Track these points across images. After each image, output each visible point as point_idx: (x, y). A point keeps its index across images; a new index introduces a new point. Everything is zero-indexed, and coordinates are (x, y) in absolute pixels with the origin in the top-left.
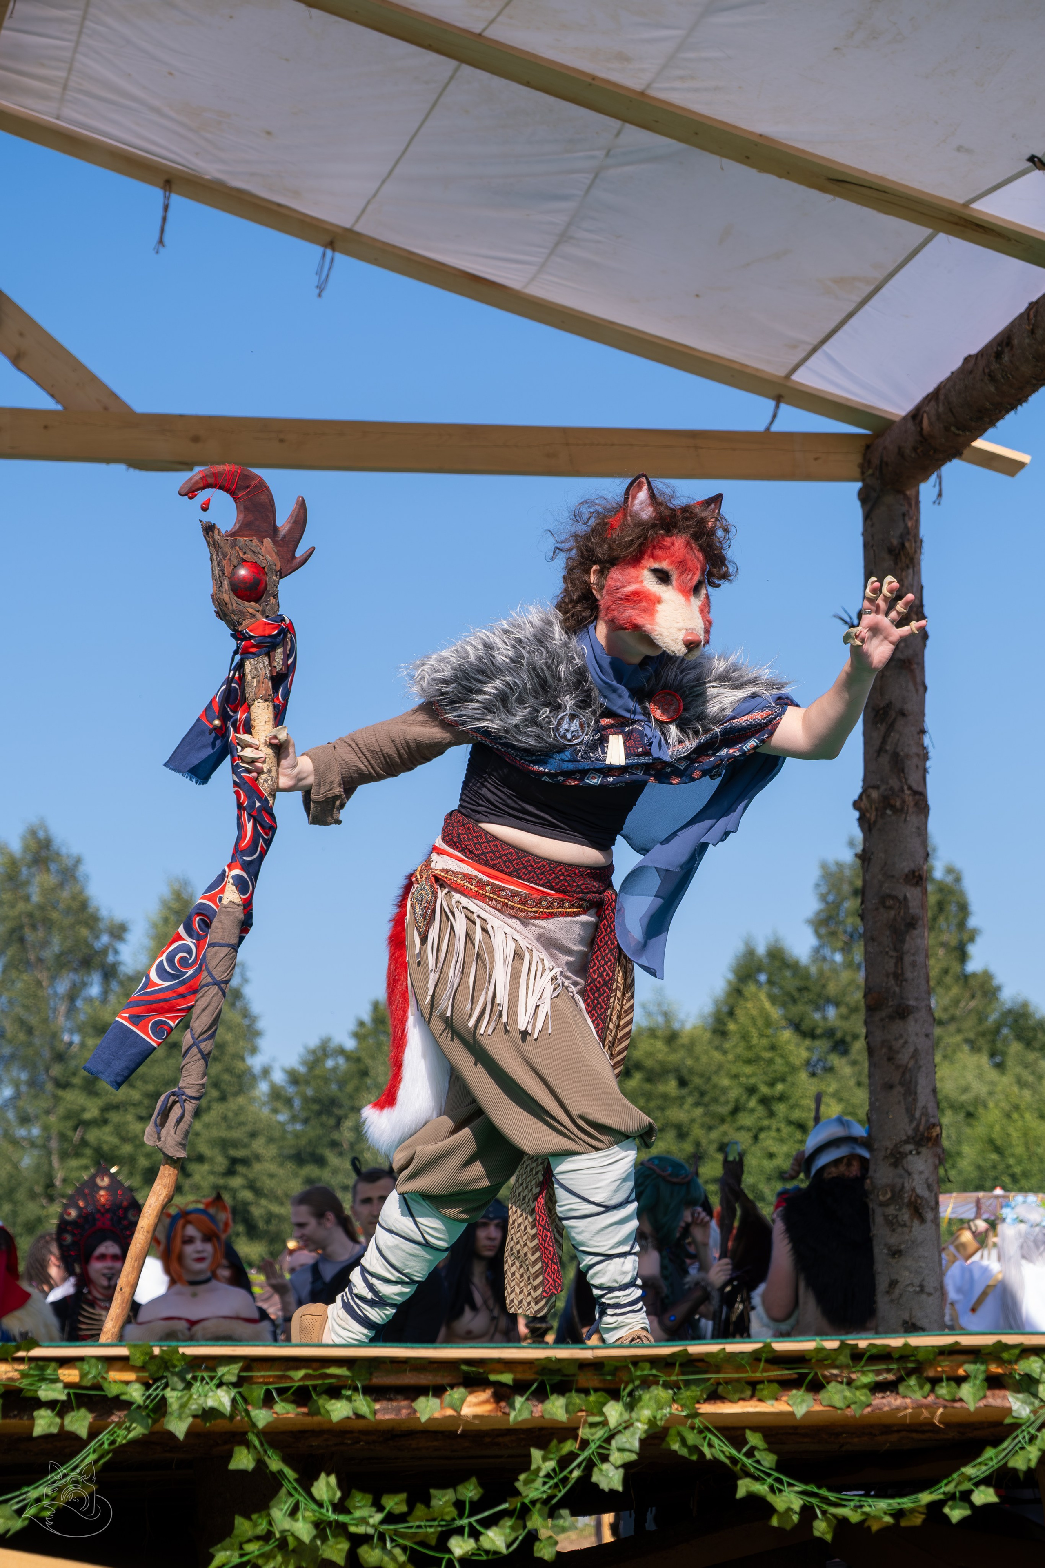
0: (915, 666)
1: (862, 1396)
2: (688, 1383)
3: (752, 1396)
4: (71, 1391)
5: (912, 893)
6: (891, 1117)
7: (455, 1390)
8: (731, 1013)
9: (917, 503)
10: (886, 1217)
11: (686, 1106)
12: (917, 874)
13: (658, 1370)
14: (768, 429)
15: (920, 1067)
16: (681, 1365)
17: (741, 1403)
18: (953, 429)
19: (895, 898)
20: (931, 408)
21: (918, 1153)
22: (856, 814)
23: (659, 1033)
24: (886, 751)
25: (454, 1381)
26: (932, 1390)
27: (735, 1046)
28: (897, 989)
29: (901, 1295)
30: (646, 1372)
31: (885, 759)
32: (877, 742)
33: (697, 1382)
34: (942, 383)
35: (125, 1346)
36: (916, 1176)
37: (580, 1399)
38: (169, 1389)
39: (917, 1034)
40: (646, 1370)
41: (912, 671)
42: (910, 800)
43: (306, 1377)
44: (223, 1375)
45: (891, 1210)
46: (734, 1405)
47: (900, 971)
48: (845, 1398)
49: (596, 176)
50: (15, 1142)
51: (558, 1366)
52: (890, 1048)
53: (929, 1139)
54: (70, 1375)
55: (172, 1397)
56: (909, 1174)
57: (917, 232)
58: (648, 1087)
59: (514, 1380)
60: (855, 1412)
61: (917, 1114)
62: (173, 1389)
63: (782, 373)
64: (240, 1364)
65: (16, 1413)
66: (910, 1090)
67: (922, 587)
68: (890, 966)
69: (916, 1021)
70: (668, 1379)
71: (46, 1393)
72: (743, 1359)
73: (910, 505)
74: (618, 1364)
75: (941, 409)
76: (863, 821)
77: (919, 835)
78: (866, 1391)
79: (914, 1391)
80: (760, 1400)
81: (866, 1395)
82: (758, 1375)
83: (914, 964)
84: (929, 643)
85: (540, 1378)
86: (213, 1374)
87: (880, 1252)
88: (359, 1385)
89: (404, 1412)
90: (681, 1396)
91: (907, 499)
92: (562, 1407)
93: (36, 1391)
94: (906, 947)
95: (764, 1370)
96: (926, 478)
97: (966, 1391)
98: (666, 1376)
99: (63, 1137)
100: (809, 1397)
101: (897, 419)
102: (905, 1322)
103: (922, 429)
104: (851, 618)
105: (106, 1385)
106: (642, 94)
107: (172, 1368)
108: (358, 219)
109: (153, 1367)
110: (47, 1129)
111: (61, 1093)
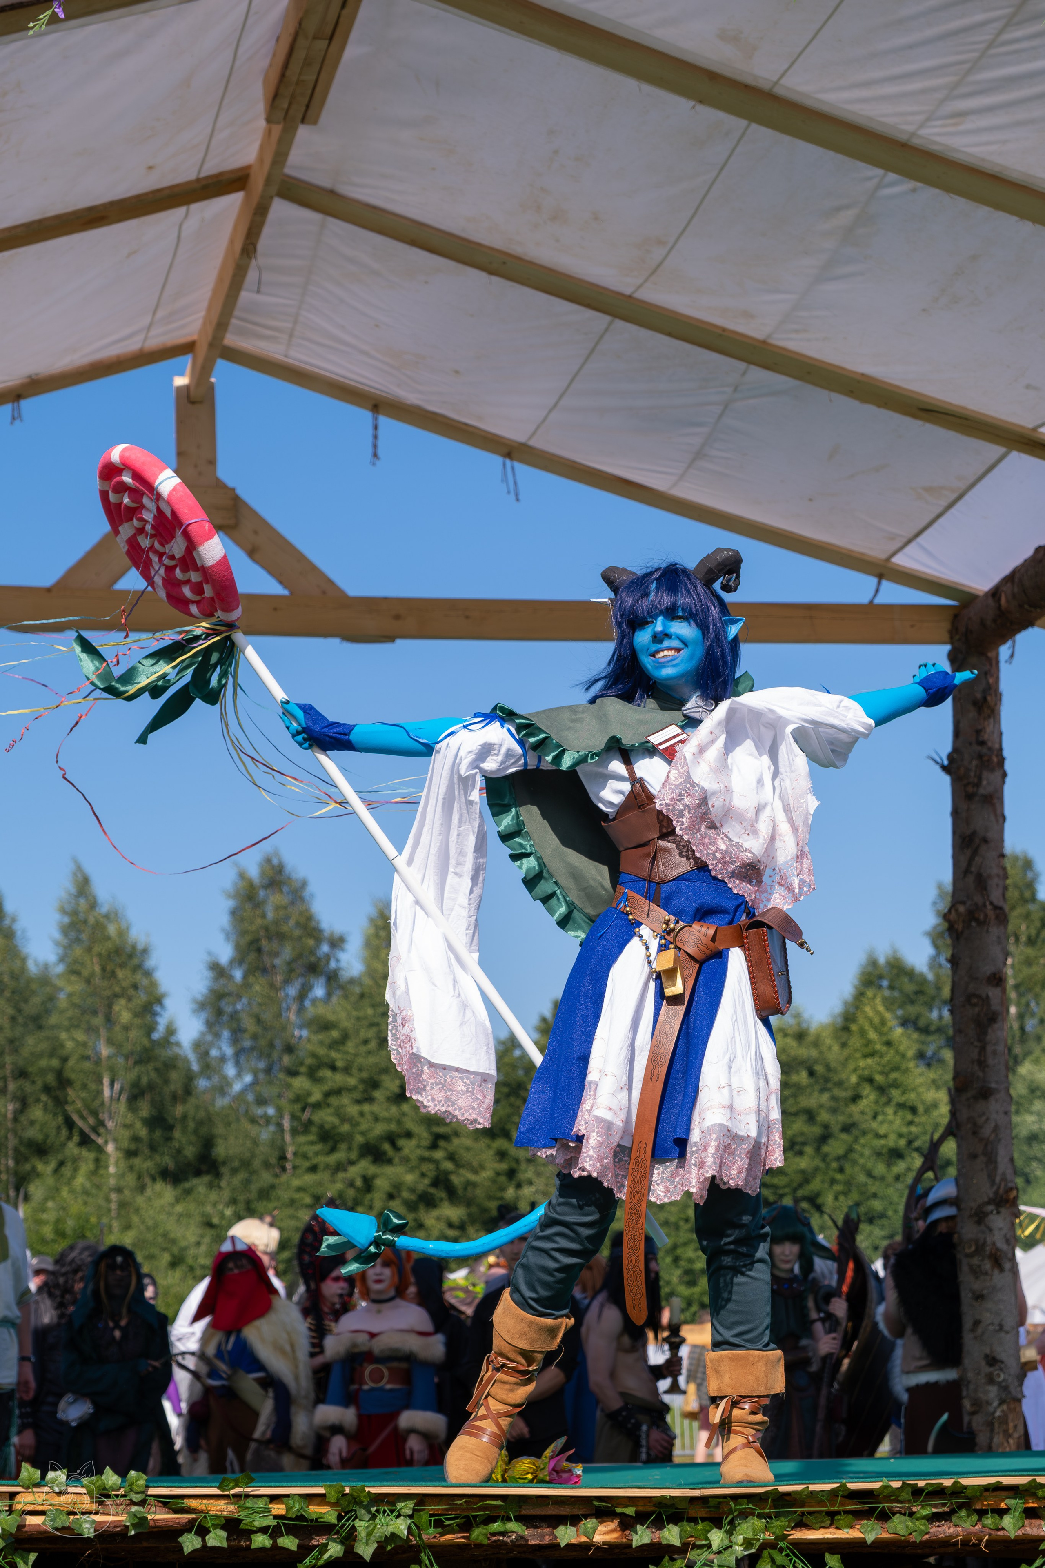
0: (995, 801)
1: (921, 1525)
2: (778, 1515)
3: (831, 1524)
4: (280, 1521)
5: (993, 993)
6: (975, 1182)
7: (588, 1519)
9: (998, 662)
10: (971, 1267)
11: (815, 1093)
12: (997, 976)
13: (753, 1506)
14: (871, 602)
15: (1000, 1140)
16: (773, 1500)
17: (822, 1530)
18: (1026, 606)
19: (979, 997)
20: (1008, 588)
21: (998, 1213)
22: (946, 925)
24: (971, 872)
25: (588, 1513)
26: (979, 1520)
28: (981, 1074)
29: (983, 1333)
30: (743, 1507)
31: (970, 879)
32: (963, 864)
33: (785, 1514)
34: (1017, 567)
36: (996, 1232)
37: (690, 1527)
38: (358, 1520)
39: (997, 1112)
40: (745, 1505)
41: (993, 805)
42: (991, 913)
44: (401, 1509)
45: (975, 1261)
46: (817, 1532)
47: (982, 1059)
48: (907, 1527)
49: (726, 407)
51: (674, 1502)
52: (975, 1124)
53: (1007, 1201)
54: (279, 1508)
55: (360, 1527)
56: (990, 1230)
57: (995, 450)
59: (636, 1512)
60: (915, 1538)
61: (998, 1179)
62: (361, 1520)
63: (883, 556)
64: (415, 1500)
66: (991, 1160)
67: (1001, 734)
68: (975, 1054)
69: (997, 1101)
70: (762, 1511)
71: (259, 1522)
72: (823, 1496)
73: (991, 665)
74: (723, 1500)
75: (1016, 590)
76: (951, 928)
77: (999, 943)
78: (924, 1521)
79: (964, 1521)
80: (837, 1528)
81: (924, 1524)
82: (836, 1508)
83: (995, 1053)
84: (1008, 780)
85: (658, 1511)
86: (393, 1509)
87: (966, 1297)
88: (512, 1514)
89: (548, 1538)
90: (773, 1525)
91: (989, 660)
92: (676, 1533)
93: (252, 1522)
94: (988, 1038)
95: (842, 1504)
96: (1004, 642)
97: (1007, 1521)
98: (760, 1509)
99: (293, 1117)
100: (878, 1526)
101: (981, 594)
102: (986, 1356)
103: (1000, 605)
104: (941, 759)
105: (308, 1517)
106: (764, 342)
107: (360, 1504)
108: (530, 438)
109: (344, 1503)
110: (279, 1110)
111: (291, 1079)
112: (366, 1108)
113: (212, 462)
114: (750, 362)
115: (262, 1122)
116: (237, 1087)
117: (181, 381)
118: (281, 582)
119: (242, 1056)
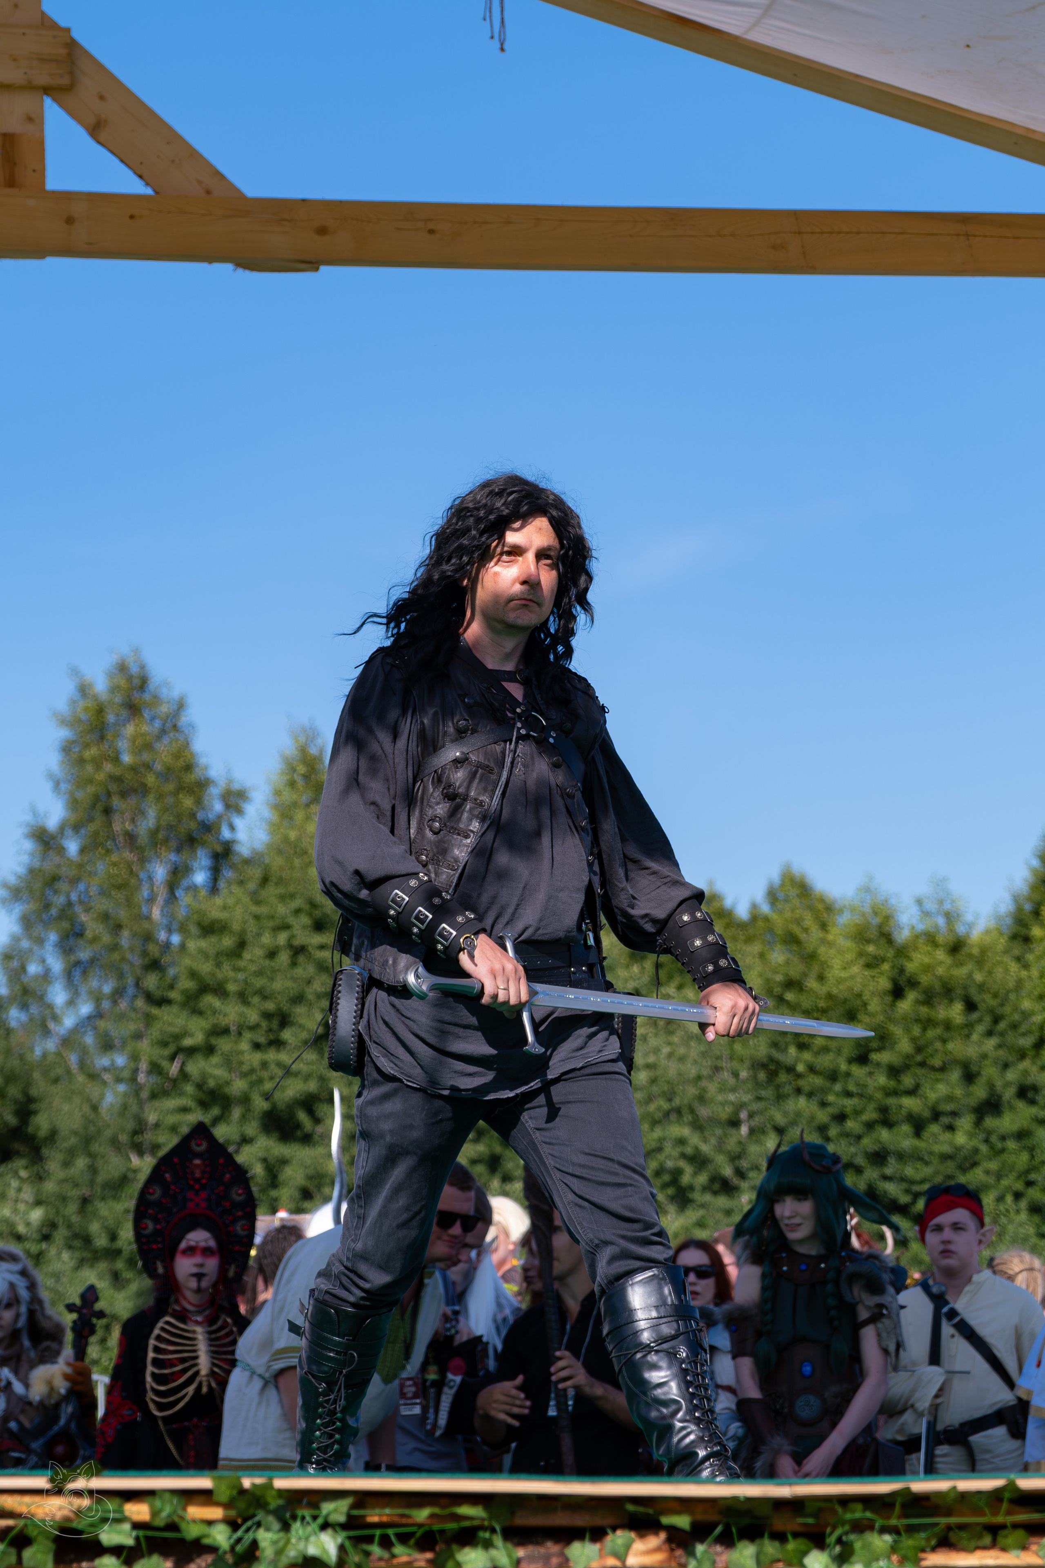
8: (1036, 914)
11: (975, 1037)
23: (940, 939)
50: (93, 1076)
58: (924, 1010)
99: (155, 1068)
110: (135, 1058)
111: (155, 1011)
112: (272, 1055)
115: (107, 1077)
116: (69, 1022)
118: (139, 175)
119: (77, 973)
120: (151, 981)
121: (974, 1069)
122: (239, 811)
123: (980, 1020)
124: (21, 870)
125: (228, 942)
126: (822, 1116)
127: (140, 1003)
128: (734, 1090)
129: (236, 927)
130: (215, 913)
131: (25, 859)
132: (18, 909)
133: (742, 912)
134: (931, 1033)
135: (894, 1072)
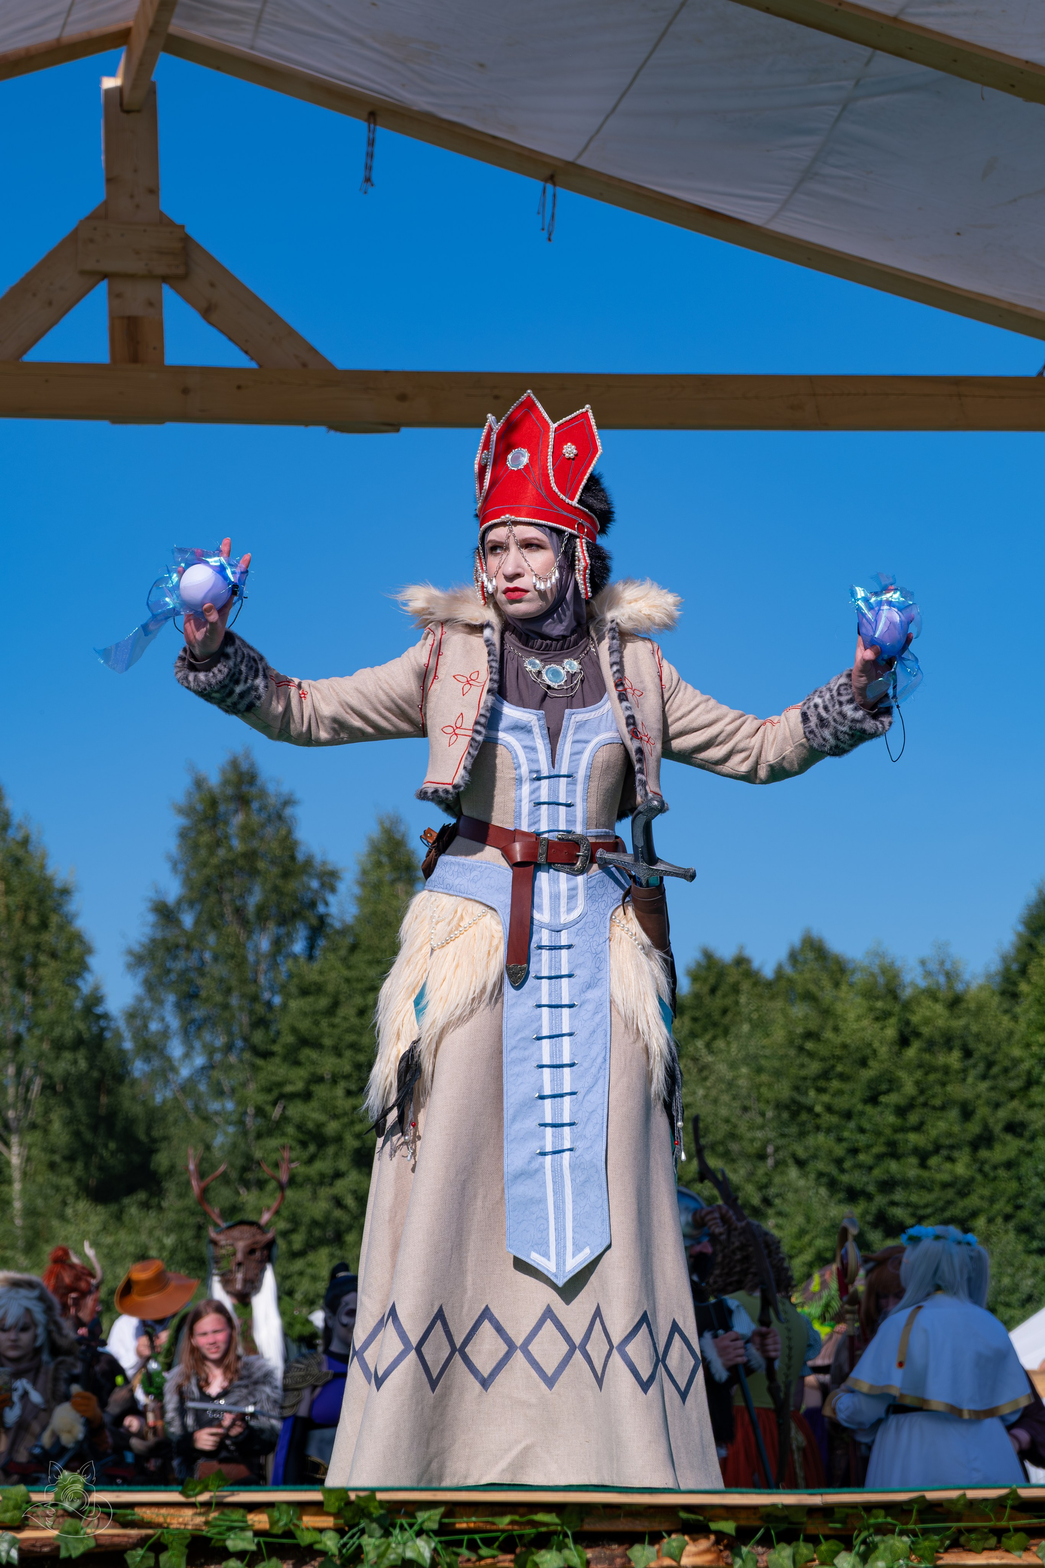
2: (925, 1532)
3: (997, 1547)
4: (262, 1540)
7: (674, 1536)
8: (1023, 971)
11: (970, 1080)
13: (893, 1519)
14: (1041, 374)
16: (920, 1512)
17: (986, 1554)
25: (673, 1528)
27: (1026, 1011)
30: (880, 1520)
33: (936, 1531)
35: (319, 1491)
37: (807, 1549)
38: (365, 1537)
40: (880, 1518)
43: (512, 1523)
44: (423, 1522)
46: (978, 1556)
49: (844, 107)
50: (207, 1119)
51: (786, 1513)
54: (260, 1520)
55: (369, 1545)
58: (927, 1057)
59: (738, 1529)
62: (371, 1536)
64: (442, 1510)
65: (203, 1561)
70: (905, 1527)
71: (234, 1543)
72: (986, 1506)
74: (850, 1511)
80: (1007, 1551)
82: (1004, 1523)
85: (766, 1525)
86: (413, 1521)
88: (569, 1533)
89: (619, 1561)
90: (919, 1546)
92: (788, 1557)
93: (224, 1540)
95: (1010, 1518)
98: (903, 1524)
99: (260, 1112)
105: (298, 1533)
106: (895, 19)
107: (369, 1516)
108: (580, 155)
109: (348, 1514)
110: (242, 1103)
111: (260, 1062)
113: (153, 191)
114: (876, 48)
115: (218, 1120)
116: (185, 1072)
117: (110, 83)
118: (246, 352)
119: (192, 1029)
120: (258, 1037)
121: (970, 1108)
122: (333, 890)
123: (974, 1066)
124: (145, 940)
125: (323, 1002)
126: (839, 1151)
127: (247, 1055)
128: (762, 1127)
129: (330, 988)
130: (314, 977)
131: (148, 930)
132: (142, 973)
133: (768, 972)
134: (932, 1077)
135: (901, 1111)
